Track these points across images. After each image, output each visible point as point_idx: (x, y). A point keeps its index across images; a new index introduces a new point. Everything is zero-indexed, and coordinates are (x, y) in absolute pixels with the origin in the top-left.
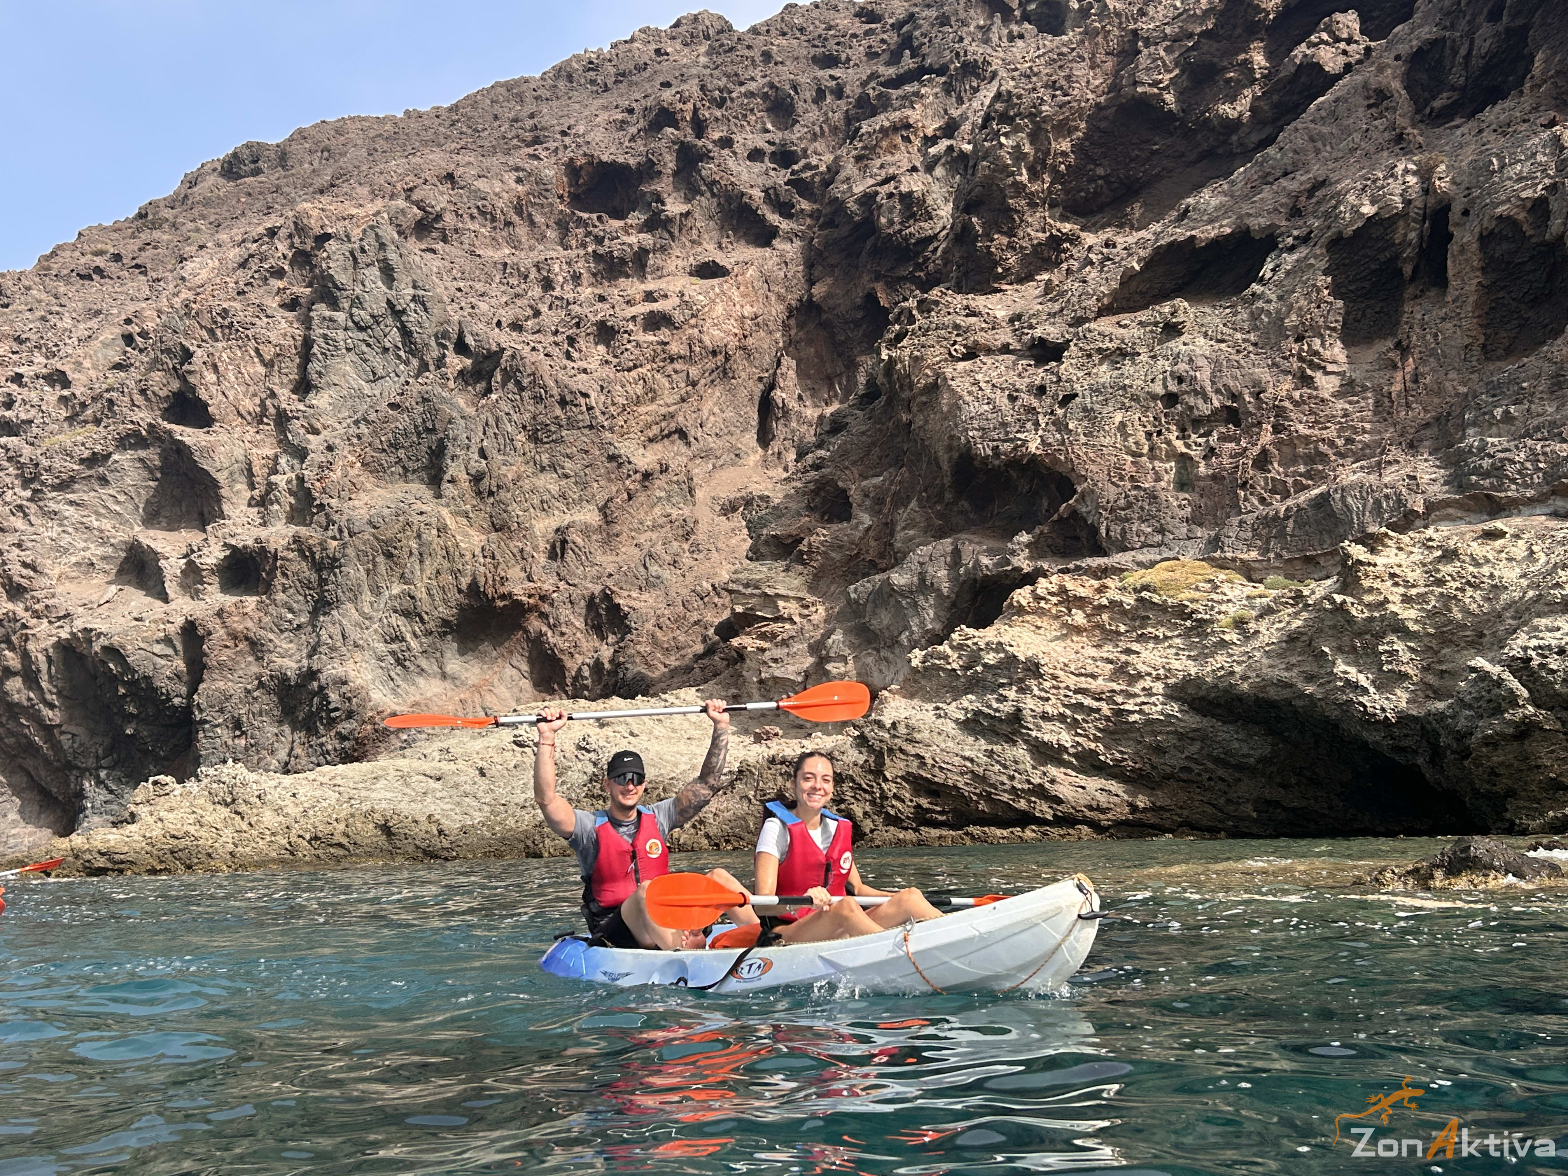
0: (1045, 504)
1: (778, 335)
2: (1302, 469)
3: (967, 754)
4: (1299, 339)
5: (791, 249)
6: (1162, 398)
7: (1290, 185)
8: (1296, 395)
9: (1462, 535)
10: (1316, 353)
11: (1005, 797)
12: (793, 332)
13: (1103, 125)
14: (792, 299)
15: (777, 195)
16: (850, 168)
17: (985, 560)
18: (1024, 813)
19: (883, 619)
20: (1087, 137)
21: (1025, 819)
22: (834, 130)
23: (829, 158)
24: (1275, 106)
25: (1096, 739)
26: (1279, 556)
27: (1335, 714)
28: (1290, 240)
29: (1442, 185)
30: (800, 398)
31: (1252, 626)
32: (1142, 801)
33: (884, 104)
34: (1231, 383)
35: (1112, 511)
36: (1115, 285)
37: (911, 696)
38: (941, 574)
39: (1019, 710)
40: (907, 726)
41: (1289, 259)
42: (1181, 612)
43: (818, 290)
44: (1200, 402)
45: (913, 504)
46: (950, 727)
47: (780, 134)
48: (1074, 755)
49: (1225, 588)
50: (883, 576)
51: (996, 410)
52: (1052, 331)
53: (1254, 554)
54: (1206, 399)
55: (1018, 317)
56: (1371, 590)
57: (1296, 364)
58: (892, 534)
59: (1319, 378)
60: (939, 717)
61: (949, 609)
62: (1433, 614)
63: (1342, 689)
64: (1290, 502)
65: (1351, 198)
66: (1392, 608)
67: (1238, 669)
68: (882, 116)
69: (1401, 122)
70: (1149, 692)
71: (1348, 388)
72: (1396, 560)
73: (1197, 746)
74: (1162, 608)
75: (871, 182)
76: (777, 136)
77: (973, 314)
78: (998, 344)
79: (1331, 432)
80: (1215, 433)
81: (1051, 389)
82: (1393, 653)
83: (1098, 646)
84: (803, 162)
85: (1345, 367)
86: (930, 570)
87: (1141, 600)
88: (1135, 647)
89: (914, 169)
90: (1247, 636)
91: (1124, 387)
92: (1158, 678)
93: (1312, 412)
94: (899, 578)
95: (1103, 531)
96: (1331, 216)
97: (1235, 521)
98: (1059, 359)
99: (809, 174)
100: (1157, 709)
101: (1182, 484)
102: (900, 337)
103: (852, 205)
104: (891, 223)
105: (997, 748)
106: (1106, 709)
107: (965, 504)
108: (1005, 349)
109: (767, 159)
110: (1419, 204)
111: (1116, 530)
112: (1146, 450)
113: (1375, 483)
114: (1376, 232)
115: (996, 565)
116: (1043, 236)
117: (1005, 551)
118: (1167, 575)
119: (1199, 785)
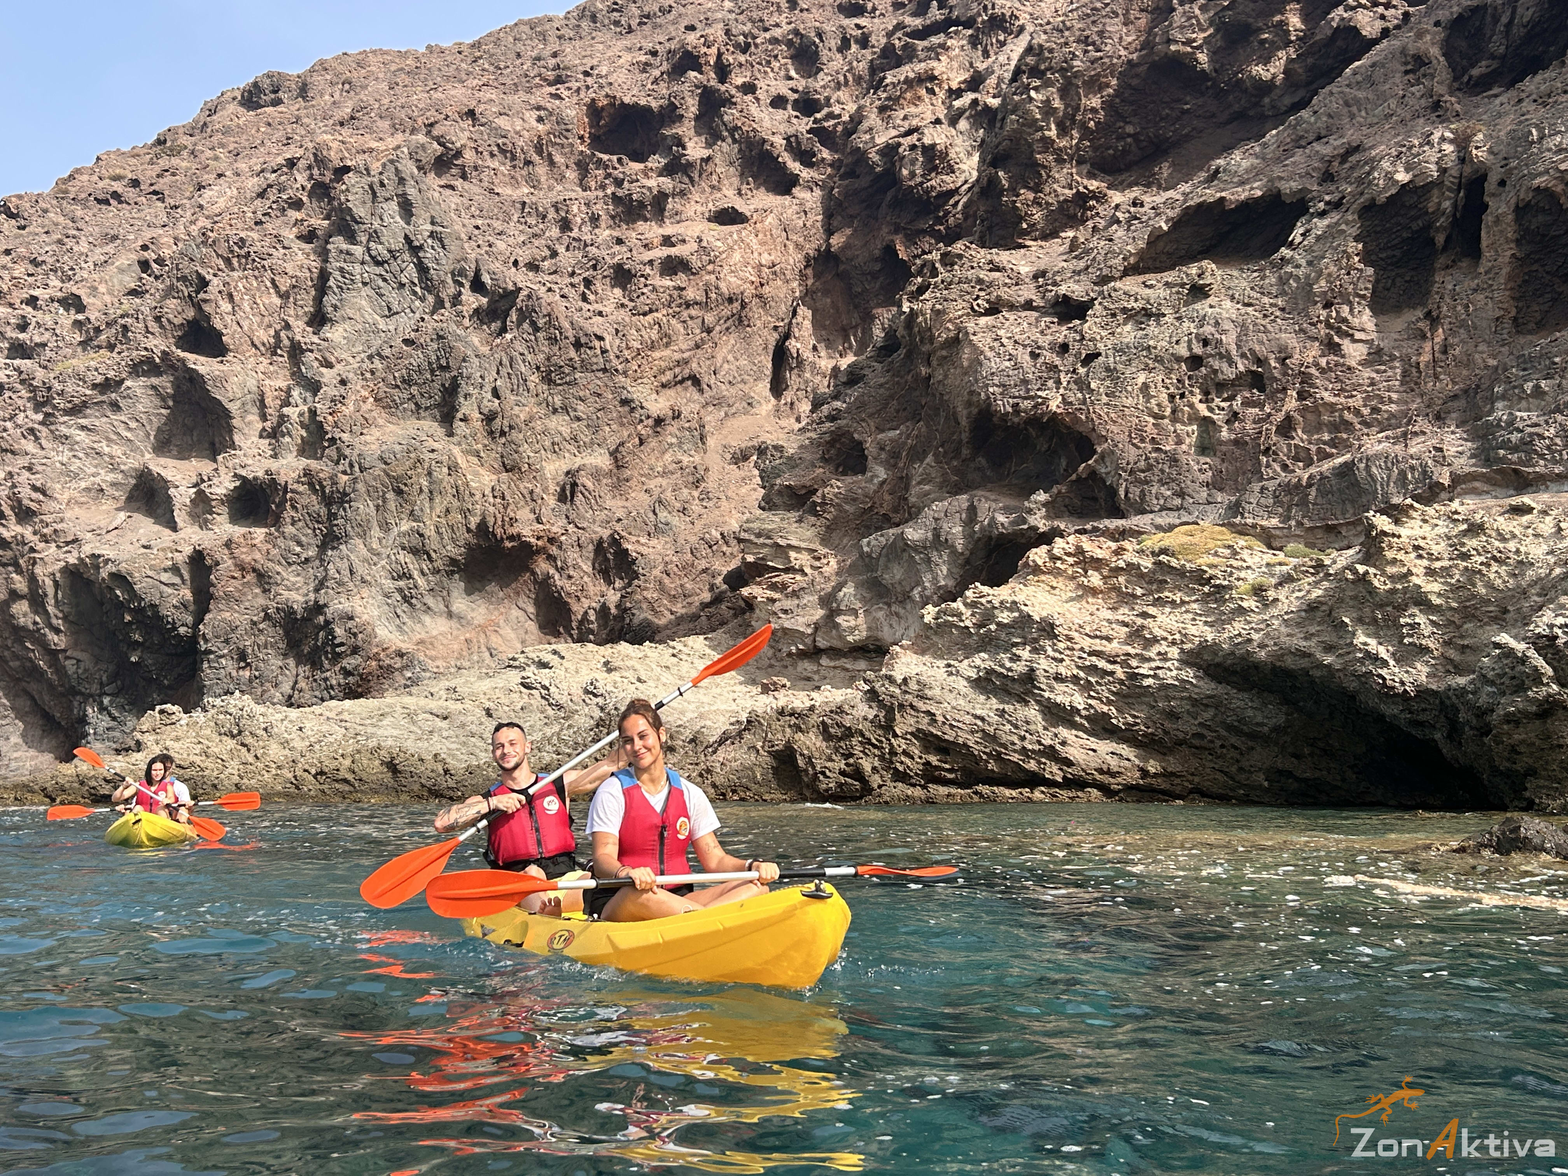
0: (1064, 463)
1: (795, 284)
2: (1326, 437)
3: (979, 712)
4: (1328, 305)
5: (811, 198)
6: (1186, 360)
7: (1323, 149)
8: (1323, 362)
9: (1488, 509)
10: (1345, 320)
11: (1015, 757)
12: (810, 282)
13: (1135, 82)
14: (810, 249)
15: (799, 143)
16: (873, 119)
17: (1001, 518)
18: (1034, 773)
19: (895, 574)
20: (1118, 93)
21: (1035, 780)
22: (858, 79)
23: (852, 107)
24: (1310, 69)
25: (1109, 702)
26: (1300, 524)
27: (1353, 685)
28: (1321, 205)
29: (1479, 154)
30: (815, 348)
31: (1271, 594)
32: (1153, 767)
33: (909, 54)
34: (1257, 348)
35: (1132, 472)
36: (1142, 244)
37: (923, 652)
38: (956, 531)
39: (1032, 670)
40: (918, 683)
41: (1321, 224)
42: (1200, 577)
43: (837, 241)
44: (1225, 366)
45: (930, 459)
46: (961, 684)
47: (803, 82)
48: (1086, 718)
49: (1245, 554)
50: (897, 530)
51: (1017, 366)
52: (1076, 289)
53: (1275, 522)
54: (1231, 362)
55: (1043, 274)
56: (1394, 561)
57: (1323, 331)
58: (907, 488)
59: (1347, 346)
60: (951, 674)
61: (963, 566)
62: (1457, 588)
63: (1361, 661)
64: (1313, 470)
65: (1385, 164)
66: (1415, 580)
67: (1255, 636)
68: (907, 67)
69: (1439, 89)
70: (1164, 657)
71: (1376, 357)
72: (1421, 532)
73: (1212, 712)
74: (1181, 573)
75: (894, 133)
76: (801, 84)
77: (997, 269)
78: (1022, 300)
79: (1357, 401)
80: (1239, 398)
81: (1074, 347)
82: (1414, 626)
83: (1114, 609)
84: (825, 111)
85: (1374, 336)
86: (945, 526)
87: (1159, 564)
88: (1152, 610)
89: (938, 121)
90: (1266, 604)
91: (1148, 348)
92: (1174, 643)
93: (1338, 379)
94: (913, 533)
95: (1122, 493)
96: (1364, 182)
97: (1256, 487)
98: (1082, 317)
99: (832, 122)
100: (1171, 674)
101: (1203, 449)
102: (922, 290)
103: (874, 156)
104: (913, 175)
105: (1008, 708)
106: (1120, 672)
107: (982, 461)
108: (1028, 305)
110: (1454, 172)
111: (1135, 492)
112: (1168, 412)
113: (1401, 454)
114: (1410, 200)
115: (1011, 523)
116: (1069, 193)
117: (1021, 509)
118: (1187, 539)
119: (1211, 751)
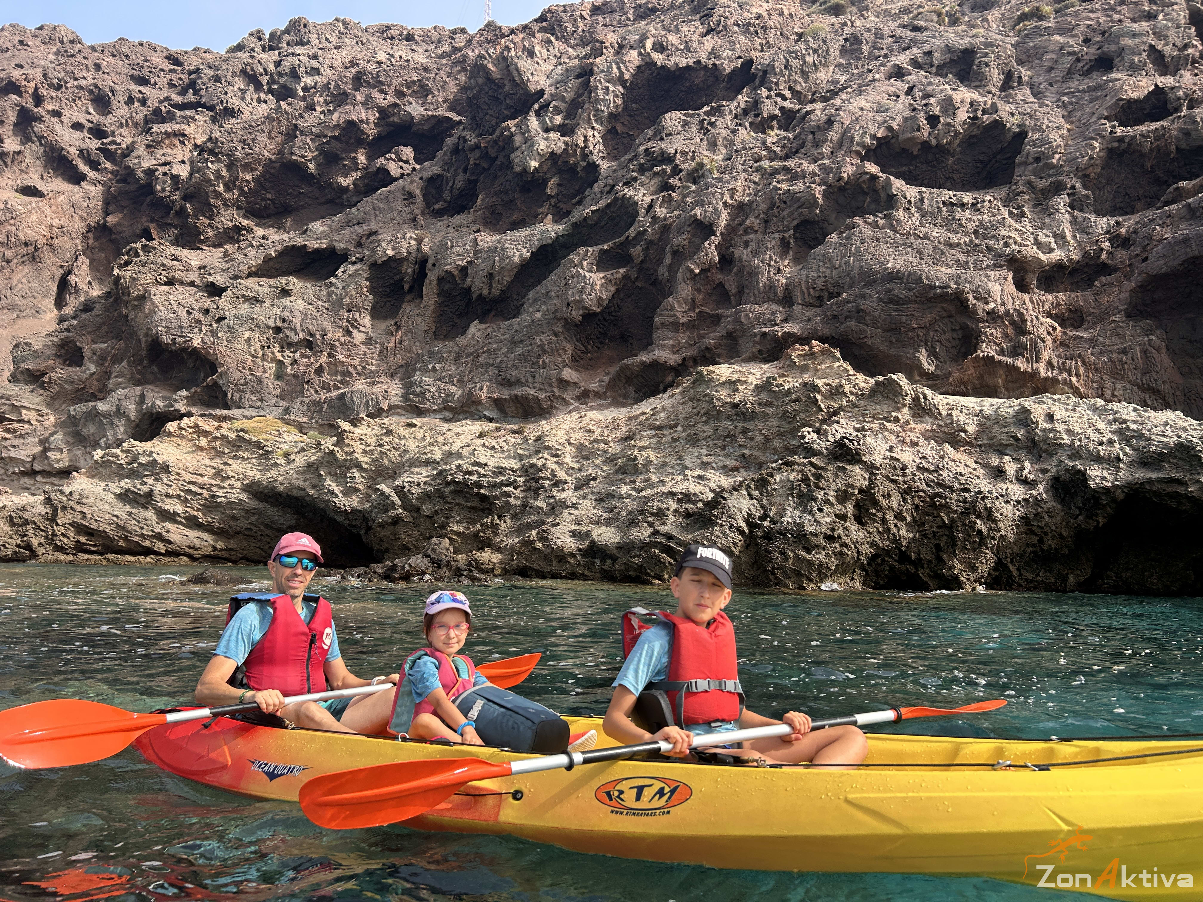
0: (202, 375)
1: (78, 241)
2: (339, 378)
3: (115, 513)
4: (349, 311)
5: (96, 191)
6: (273, 328)
7: (359, 230)
8: (342, 340)
9: (398, 423)
10: (356, 320)
11: (137, 539)
12: (91, 242)
13: (272, 171)
14: (92, 221)
15: (89, 155)
16: (141, 150)
17: (159, 403)
18: (148, 548)
19: (90, 429)
20: (262, 175)
21: (148, 552)
22: (136, 125)
23: (129, 140)
24: (366, 185)
25: (198, 510)
26: (317, 422)
27: (322, 506)
28: (354, 259)
29: (426, 249)
30: (90, 283)
31: (293, 457)
32: (220, 545)
33: (170, 117)
34: (310, 327)
35: (236, 385)
36: (259, 262)
37: (92, 477)
38: (131, 408)
39: (152, 490)
40: (80, 494)
41: (352, 268)
42: (259, 445)
43: (112, 220)
44: (293, 335)
45: (124, 363)
46: (110, 497)
47: (97, 117)
48: (184, 518)
49: (285, 435)
50: (94, 403)
51: (177, 318)
52: (219, 280)
53: (305, 419)
54: (296, 333)
55: (204, 267)
56: (348, 445)
57: (345, 324)
58: (109, 379)
59: (355, 332)
60: (105, 490)
61: (134, 428)
62: (375, 460)
63: (326, 494)
64: (328, 395)
65: (384, 244)
66: (356, 455)
67: (280, 479)
68: (168, 125)
69: (417, 212)
70: (232, 487)
71: (369, 341)
72: (365, 432)
73: (256, 517)
74: (249, 442)
75: (154, 162)
76: (96, 117)
77: (176, 259)
78: (188, 280)
79: (356, 362)
80: (298, 353)
81: (213, 312)
82: (353, 478)
83: (212, 459)
84: (110, 139)
85: (370, 330)
86: (124, 404)
87: (238, 436)
88: (230, 461)
89: (183, 162)
90: (289, 462)
91: (253, 319)
92: (238, 480)
93: (348, 350)
94: (102, 406)
95: (229, 396)
96: (373, 251)
97: (300, 399)
98: (220, 296)
99: (114, 147)
100: (236, 495)
101: (279, 376)
102: (127, 264)
103: (139, 173)
104: (164, 190)
105: (134, 511)
106: (205, 493)
107: (155, 368)
108: (192, 284)
109: (85, 131)
110: (414, 255)
111: (237, 396)
112: (260, 355)
113: (368, 391)
114: (394, 265)
115: (165, 406)
116: (231, 224)
117: (170, 399)
118: (256, 424)
119: (255, 538)
